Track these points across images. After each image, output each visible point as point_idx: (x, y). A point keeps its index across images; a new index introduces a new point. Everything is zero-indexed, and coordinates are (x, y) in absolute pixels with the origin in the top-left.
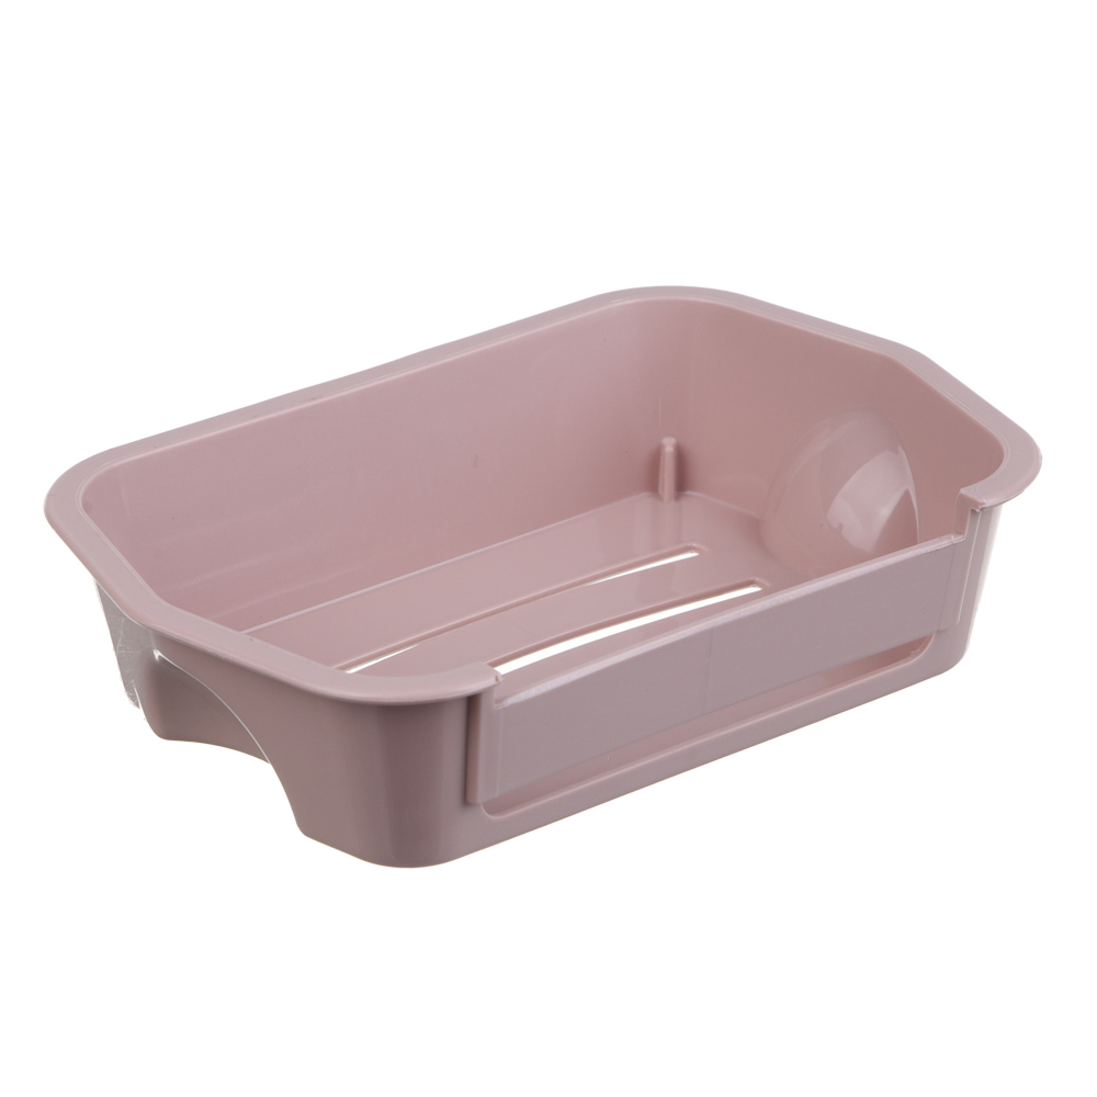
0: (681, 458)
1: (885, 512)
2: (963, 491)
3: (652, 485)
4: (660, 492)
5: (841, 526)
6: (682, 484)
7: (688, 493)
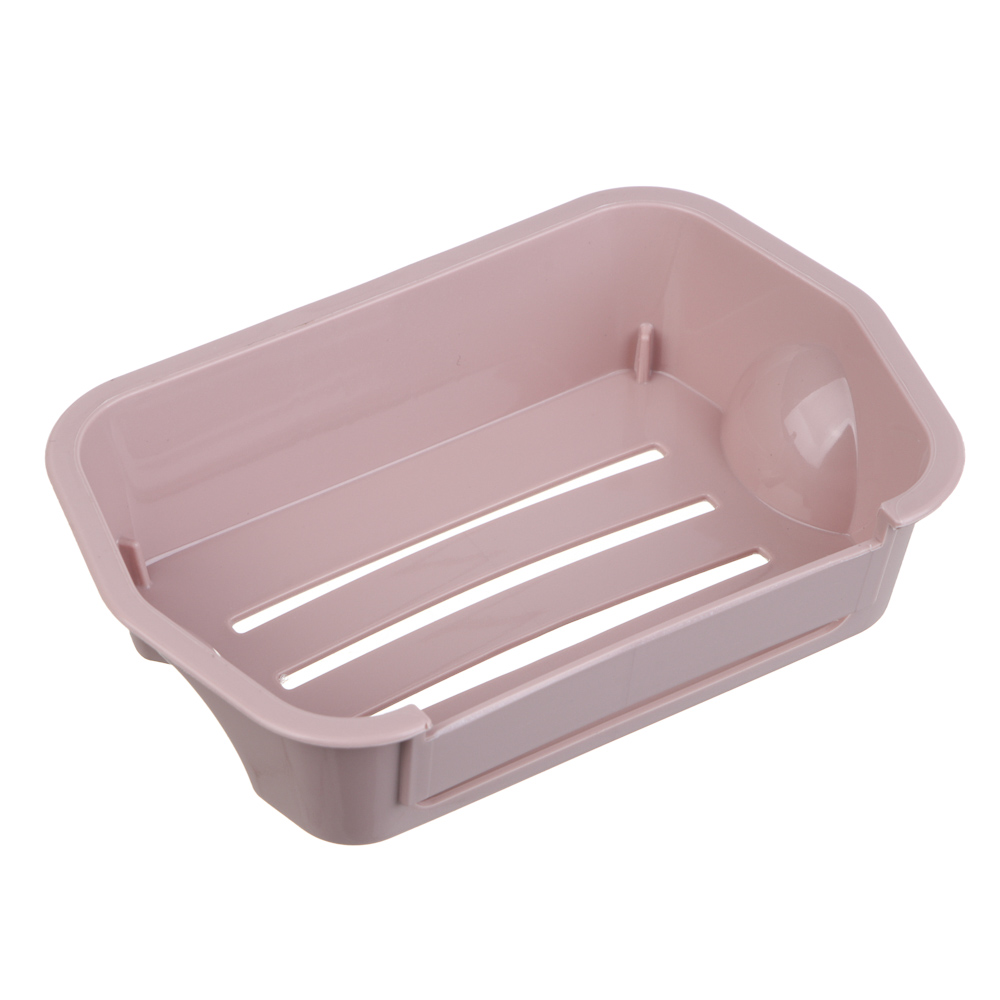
0: (657, 344)
1: (836, 433)
2: (884, 506)
3: (629, 362)
4: (636, 369)
5: (795, 435)
6: (656, 363)
7: (660, 372)
